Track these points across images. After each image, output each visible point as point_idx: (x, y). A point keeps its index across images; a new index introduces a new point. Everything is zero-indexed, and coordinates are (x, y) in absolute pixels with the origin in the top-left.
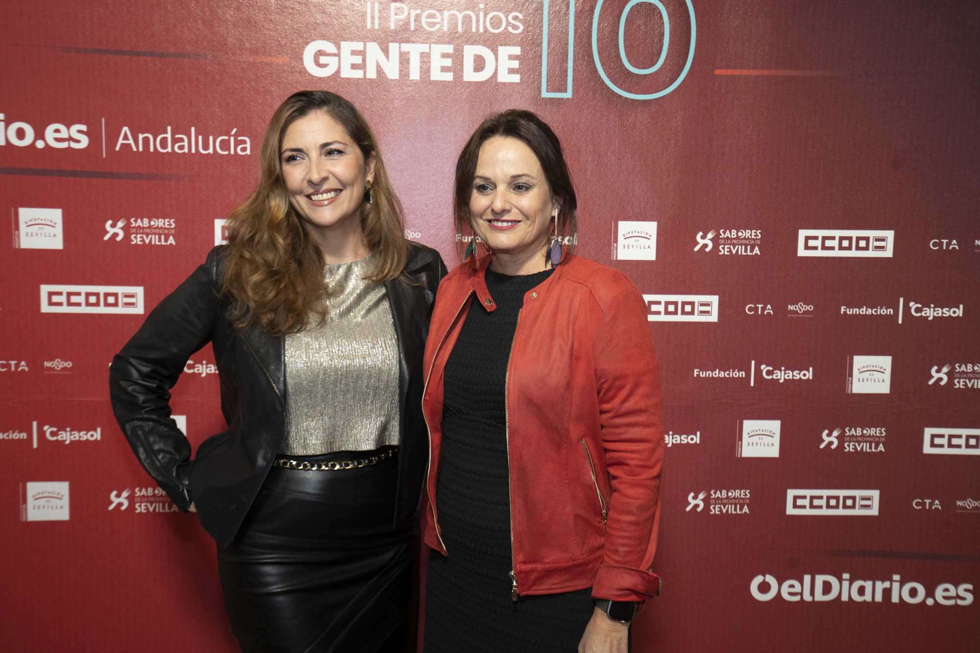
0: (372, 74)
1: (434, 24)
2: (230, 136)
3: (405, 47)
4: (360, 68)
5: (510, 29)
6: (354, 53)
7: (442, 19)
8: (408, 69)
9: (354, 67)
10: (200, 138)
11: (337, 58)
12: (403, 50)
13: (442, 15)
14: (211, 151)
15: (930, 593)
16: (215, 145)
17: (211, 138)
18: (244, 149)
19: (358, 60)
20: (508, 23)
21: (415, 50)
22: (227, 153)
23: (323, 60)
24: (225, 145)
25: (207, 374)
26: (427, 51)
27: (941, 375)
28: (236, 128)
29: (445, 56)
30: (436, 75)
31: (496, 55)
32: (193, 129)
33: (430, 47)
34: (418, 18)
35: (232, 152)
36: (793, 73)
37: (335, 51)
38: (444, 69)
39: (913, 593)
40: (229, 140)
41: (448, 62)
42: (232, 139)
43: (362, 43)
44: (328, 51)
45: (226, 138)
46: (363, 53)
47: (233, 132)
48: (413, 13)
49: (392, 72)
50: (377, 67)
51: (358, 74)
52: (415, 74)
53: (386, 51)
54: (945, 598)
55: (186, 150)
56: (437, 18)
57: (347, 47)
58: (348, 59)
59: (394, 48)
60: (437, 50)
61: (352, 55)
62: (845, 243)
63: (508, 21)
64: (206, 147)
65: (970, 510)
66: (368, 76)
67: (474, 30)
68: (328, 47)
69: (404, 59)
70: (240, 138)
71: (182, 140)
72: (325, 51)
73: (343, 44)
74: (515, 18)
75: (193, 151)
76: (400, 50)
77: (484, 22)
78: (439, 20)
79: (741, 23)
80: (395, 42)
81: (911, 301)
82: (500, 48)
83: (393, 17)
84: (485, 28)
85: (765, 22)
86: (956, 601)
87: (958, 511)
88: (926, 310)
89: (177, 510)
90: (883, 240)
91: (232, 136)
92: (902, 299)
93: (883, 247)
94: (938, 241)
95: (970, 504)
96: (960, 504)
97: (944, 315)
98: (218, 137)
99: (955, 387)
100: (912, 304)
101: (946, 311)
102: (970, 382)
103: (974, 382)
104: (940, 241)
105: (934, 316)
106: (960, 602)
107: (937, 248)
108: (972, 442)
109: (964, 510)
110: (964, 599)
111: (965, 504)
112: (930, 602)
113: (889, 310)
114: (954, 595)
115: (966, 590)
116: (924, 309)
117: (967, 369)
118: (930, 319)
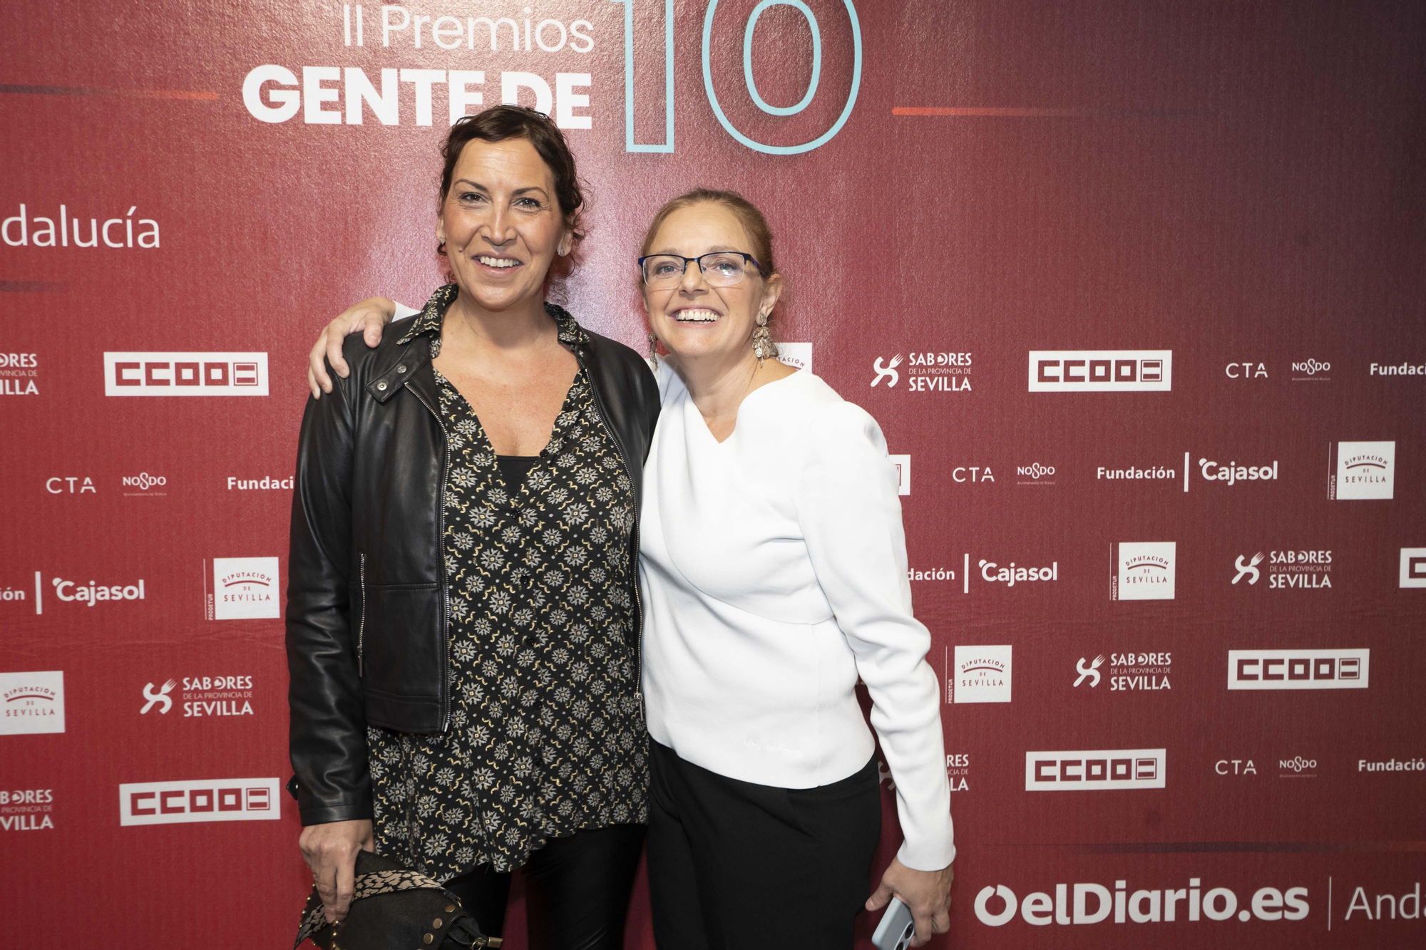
0: (354, 117)
1: (454, 38)
2: (125, 218)
3: (408, 75)
4: (337, 109)
5: (573, 46)
6: (325, 84)
7: (466, 32)
8: (413, 109)
9: (326, 106)
10: (76, 221)
11: (298, 93)
12: (403, 79)
13: (465, 25)
15: (1245, 904)
16: (100, 234)
17: (94, 222)
18: (149, 239)
19: (332, 95)
20: (570, 37)
21: (423, 80)
22: (121, 245)
23: (275, 95)
24: (117, 233)
25: (97, 601)
26: (443, 80)
27: (1250, 569)
28: (134, 204)
29: (471, 87)
31: (553, 87)
32: (63, 208)
33: (447, 74)
34: (426, 30)
35: (130, 244)
36: (1011, 112)
37: (295, 82)
39: (1220, 904)
40: (124, 226)
41: (477, 98)
42: (129, 222)
43: (337, 70)
44: (283, 82)
45: (120, 221)
46: (339, 85)
47: (130, 213)
48: (418, 22)
49: (388, 114)
50: (363, 106)
51: (333, 118)
52: (424, 117)
53: (376, 82)
54: (1267, 909)
55: (52, 242)
56: (456, 29)
57: (313, 75)
58: (315, 95)
59: (388, 75)
60: (459, 79)
61: (322, 87)
62: (1100, 371)
63: (570, 33)
64: (85, 236)
65: (1299, 773)
66: (349, 121)
67: (516, 47)
68: (282, 74)
69: (407, 95)
70: (141, 222)
71: (46, 226)
72: (277, 82)
73: (306, 70)
74: (582, 29)
75: (65, 243)
76: (399, 80)
77: (533, 36)
78: (460, 32)
79: (931, 36)
80: (391, 66)
81: (1201, 458)
82: (559, 76)
83: (386, 28)
84: (534, 43)
85: (967, 35)
86: (1283, 914)
87: (1281, 776)
88: (1224, 471)
89: (50, 825)
90: (1156, 365)
91: (129, 218)
92: (1187, 455)
93: (1156, 376)
94: (1237, 365)
95: (1298, 764)
96: (1285, 766)
97: (1251, 478)
98: (106, 220)
99: (1271, 587)
100: (1202, 461)
101: (1254, 471)
102: (1292, 579)
103: (1298, 578)
104: (1240, 365)
105: (1235, 478)
106: (1289, 916)
107: (1237, 375)
108: (1299, 669)
109: (1291, 774)
110: (1295, 910)
111: (1291, 764)
112: (1244, 916)
113: (1168, 472)
114: (1280, 904)
115: (1297, 897)
116: (1221, 469)
117: (1287, 559)
118: (1231, 483)
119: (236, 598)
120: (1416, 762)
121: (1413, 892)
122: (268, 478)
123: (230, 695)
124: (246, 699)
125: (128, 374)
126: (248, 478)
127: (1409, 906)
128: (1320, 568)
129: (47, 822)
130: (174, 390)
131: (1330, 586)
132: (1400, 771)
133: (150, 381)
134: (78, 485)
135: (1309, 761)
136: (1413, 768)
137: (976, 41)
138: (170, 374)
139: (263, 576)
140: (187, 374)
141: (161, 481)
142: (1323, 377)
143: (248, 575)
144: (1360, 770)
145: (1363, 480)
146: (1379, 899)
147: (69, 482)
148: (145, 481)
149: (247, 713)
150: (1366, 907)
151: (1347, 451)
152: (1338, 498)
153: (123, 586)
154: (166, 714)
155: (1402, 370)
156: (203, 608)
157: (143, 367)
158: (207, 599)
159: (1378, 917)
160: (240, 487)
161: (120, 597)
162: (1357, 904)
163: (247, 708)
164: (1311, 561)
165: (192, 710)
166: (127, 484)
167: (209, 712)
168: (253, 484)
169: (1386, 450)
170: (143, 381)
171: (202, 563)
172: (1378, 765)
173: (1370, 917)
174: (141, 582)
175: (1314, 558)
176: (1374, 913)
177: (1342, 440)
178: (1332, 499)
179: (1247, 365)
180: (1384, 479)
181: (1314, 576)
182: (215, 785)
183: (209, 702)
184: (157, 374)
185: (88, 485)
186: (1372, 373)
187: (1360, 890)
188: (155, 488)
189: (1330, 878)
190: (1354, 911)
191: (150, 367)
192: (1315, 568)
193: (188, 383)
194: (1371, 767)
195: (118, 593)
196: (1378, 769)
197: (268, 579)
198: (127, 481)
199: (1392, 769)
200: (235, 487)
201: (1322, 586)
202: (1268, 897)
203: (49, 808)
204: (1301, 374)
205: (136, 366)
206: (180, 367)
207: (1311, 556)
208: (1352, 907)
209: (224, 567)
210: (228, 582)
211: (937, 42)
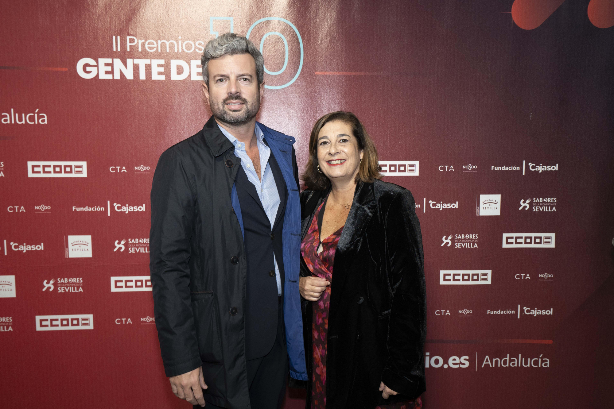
0: (117, 77)
1: (153, 48)
2: (34, 113)
3: (137, 61)
4: (111, 74)
5: (197, 50)
6: (106, 65)
7: (158, 46)
8: (138, 73)
9: (107, 72)
10: (17, 115)
11: (96, 68)
12: (135, 63)
13: (157, 43)
14: (24, 122)
15: (446, 362)
16: (26, 119)
17: (23, 115)
18: (43, 121)
19: (109, 69)
20: (196, 47)
21: (142, 63)
22: (33, 123)
23: (88, 69)
24: (32, 119)
25: (26, 251)
26: (149, 63)
27: (448, 241)
28: (38, 108)
29: (159, 66)
30: (155, 77)
31: (190, 65)
32: (12, 110)
33: (151, 61)
34: (143, 45)
35: (36, 123)
36: (359, 73)
37: (95, 64)
38: (160, 73)
39: (437, 362)
40: (34, 116)
41: (162, 69)
42: (36, 115)
43: (111, 59)
44: (91, 64)
45: (32, 114)
46: (112, 65)
47: (36, 111)
48: (140, 42)
49: (129, 75)
50: (120, 72)
51: (110, 77)
52: (142, 76)
53: (125, 64)
54: (454, 364)
55: (9, 122)
56: (154, 44)
57: (102, 61)
58: (103, 68)
59: (129, 61)
60: (155, 63)
61: (105, 66)
62: (393, 168)
63: (196, 46)
64: (20, 120)
65: (466, 315)
66: (115, 78)
67: (176, 51)
68: (91, 61)
69: (136, 68)
70: (41, 115)
71: (6, 116)
72: (89, 64)
73: (100, 60)
74: (200, 44)
75: (13, 122)
76: (133, 63)
77: (182, 47)
78: (155, 45)
79: (329, 46)
80: (130, 58)
81: (430, 200)
82: (192, 61)
83: (129, 44)
84: (182, 49)
85: (342, 45)
86: (460, 366)
87: (459, 316)
88: (438, 205)
89: (12, 330)
90: (413, 166)
91: (36, 113)
92: (425, 199)
93: (413, 170)
94: (443, 166)
95: (466, 312)
96: (461, 312)
97: (448, 207)
98: (28, 114)
99: (456, 247)
100: (430, 201)
101: (449, 205)
102: (463, 245)
103: (466, 244)
104: (444, 166)
105: (442, 208)
106: (462, 366)
107: (443, 170)
108: (466, 277)
109: (463, 315)
110: (464, 364)
111: (463, 312)
112: (446, 366)
113: (418, 205)
114: (459, 362)
115: (465, 359)
116: (437, 204)
117: (461, 237)
118: (441, 209)
119: (76, 250)
120: (508, 311)
121: (507, 357)
122: (87, 207)
123: (75, 285)
124: (80, 286)
125: (36, 169)
126: (80, 207)
127: (505, 362)
128: (474, 241)
129: (10, 329)
130: (53, 175)
131: (477, 247)
132: (502, 314)
133: (44, 172)
134: (19, 209)
135: (469, 311)
136: (507, 313)
137: (345, 48)
138: (51, 169)
139: (86, 242)
140: (58, 169)
141: (49, 208)
142: (474, 171)
143: (81, 242)
144: (488, 314)
145: (489, 208)
146: (494, 360)
147: (15, 208)
148: (43, 208)
149: (81, 291)
150: (489, 363)
151: (483, 198)
152: (480, 215)
153: (36, 245)
154: (52, 291)
155: (503, 168)
156: (65, 253)
157: (41, 167)
158: (66, 250)
159: (494, 366)
160: (77, 210)
161: (34, 249)
162: (486, 362)
163: (81, 289)
164: (470, 238)
165: (61, 290)
166: (36, 209)
167: (67, 291)
168: (82, 209)
169: (497, 198)
170: (42, 172)
171: (64, 237)
172: (494, 312)
173: (491, 366)
174: (42, 244)
175: (471, 237)
176: (492, 365)
177: (481, 194)
178: (478, 215)
179: (447, 166)
180: (497, 208)
181: (471, 243)
182: (70, 317)
183: (67, 287)
184: (47, 169)
185: (22, 209)
186: (492, 169)
187: (487, 357)
188: (47, 210)
189: (477, 353)
190: (485, 364)
191: (44, 167)
192: (472, 241)
193: (58, 172)
194: (492, 313)
195: (34, 248)
196: (494, 313)
197: (88, 243)
198: (36, 208)
199: (500, 313)
200: (75, 210)
201: (474, 247)
202: (454, 360)
203: (11, 324)
204: (466, 170)
205: (39, 166)
206: (55, 167)
207: (470, 236)
208: (485, 363)
209: (72, 239)
210: (73, 244)
211: (331, 48)
